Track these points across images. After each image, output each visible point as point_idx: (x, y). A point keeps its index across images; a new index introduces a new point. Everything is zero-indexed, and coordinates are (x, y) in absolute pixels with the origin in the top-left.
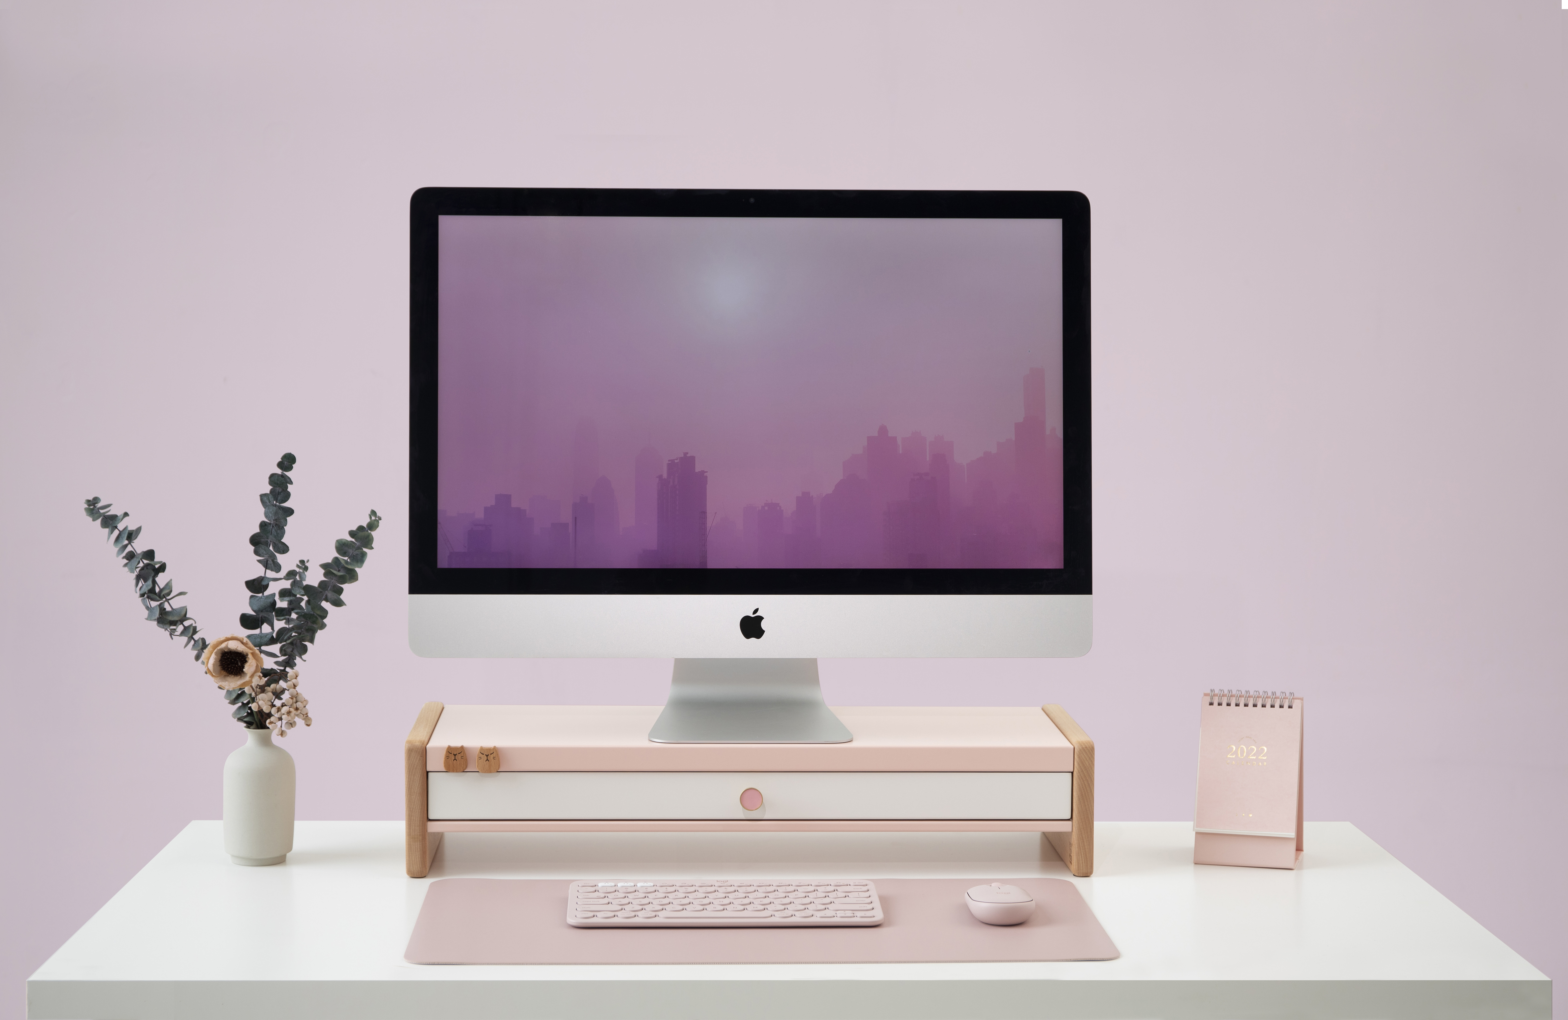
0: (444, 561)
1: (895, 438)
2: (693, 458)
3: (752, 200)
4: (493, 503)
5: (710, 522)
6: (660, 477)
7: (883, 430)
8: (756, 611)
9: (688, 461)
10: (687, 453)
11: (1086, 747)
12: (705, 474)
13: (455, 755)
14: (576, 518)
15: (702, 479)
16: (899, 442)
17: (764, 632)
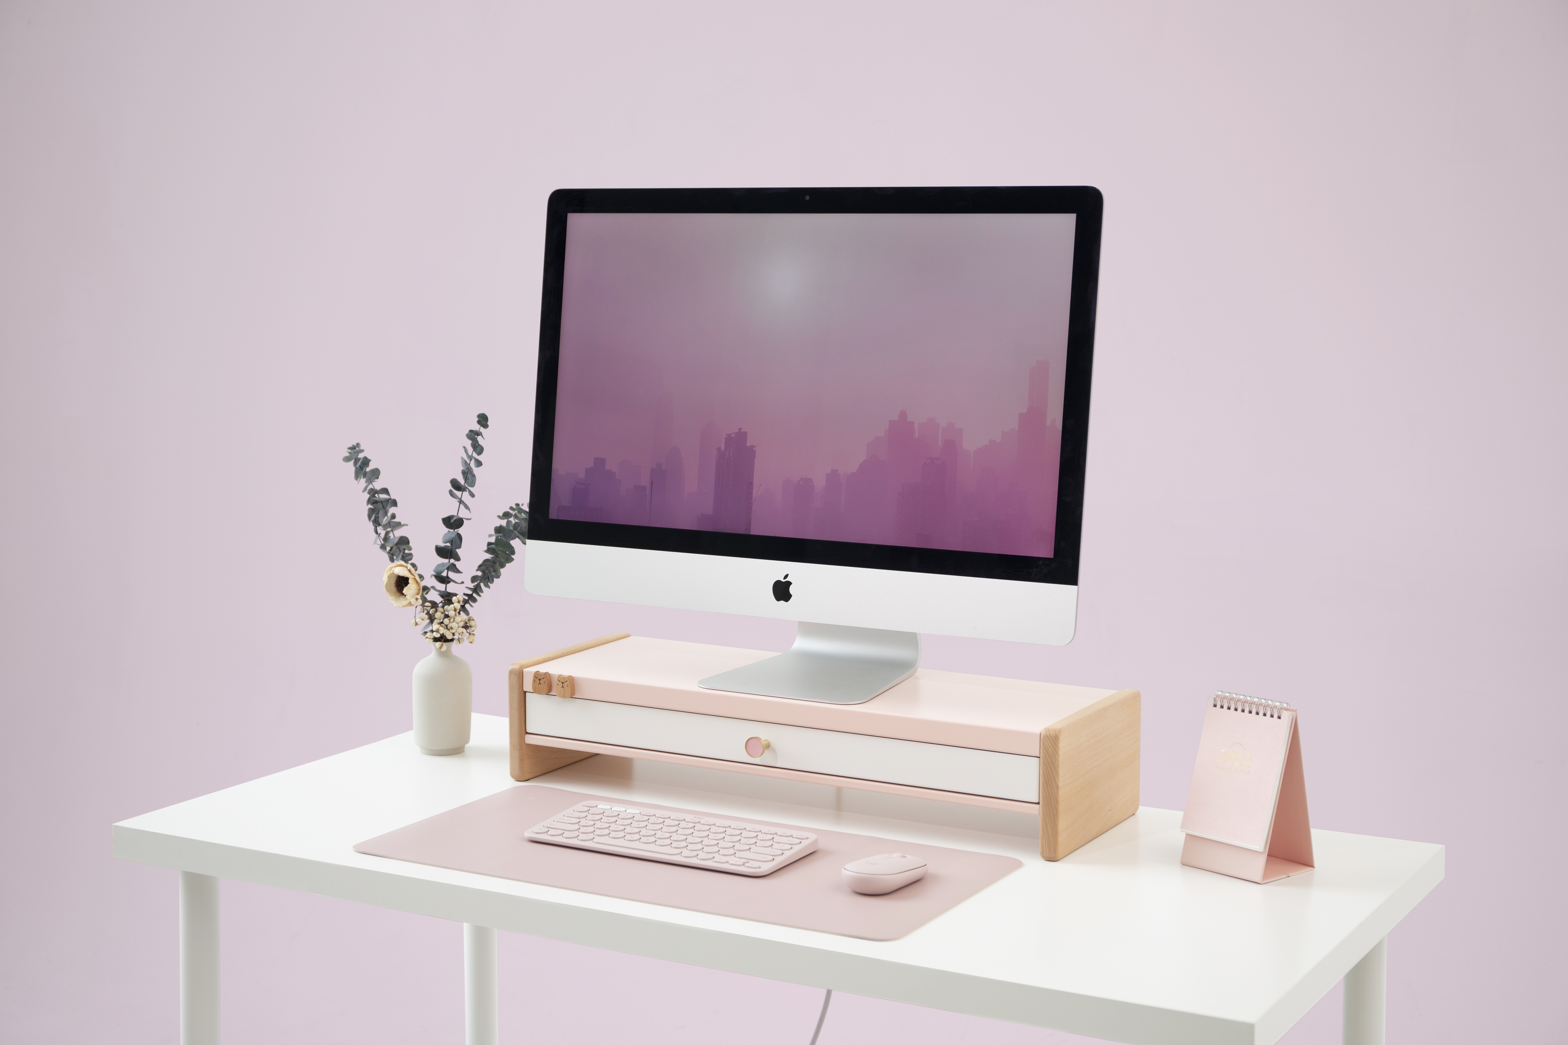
0: (553, 514)
1: (913, 423)
2: (746, 433)
3: (807, 198)
4: (592, 465)
5: (756, 492)
6: (719, 449)
7: (903, 415)
8: (786, 576)
9: (741, 436)
10: (741, 429)
11: (1050, 735)
12: (754, 448)
13: (540, 680)
14: (652, 482)
15: (751, 453)
16: (916, 427)
17: (792, 596)
